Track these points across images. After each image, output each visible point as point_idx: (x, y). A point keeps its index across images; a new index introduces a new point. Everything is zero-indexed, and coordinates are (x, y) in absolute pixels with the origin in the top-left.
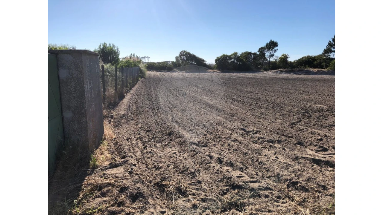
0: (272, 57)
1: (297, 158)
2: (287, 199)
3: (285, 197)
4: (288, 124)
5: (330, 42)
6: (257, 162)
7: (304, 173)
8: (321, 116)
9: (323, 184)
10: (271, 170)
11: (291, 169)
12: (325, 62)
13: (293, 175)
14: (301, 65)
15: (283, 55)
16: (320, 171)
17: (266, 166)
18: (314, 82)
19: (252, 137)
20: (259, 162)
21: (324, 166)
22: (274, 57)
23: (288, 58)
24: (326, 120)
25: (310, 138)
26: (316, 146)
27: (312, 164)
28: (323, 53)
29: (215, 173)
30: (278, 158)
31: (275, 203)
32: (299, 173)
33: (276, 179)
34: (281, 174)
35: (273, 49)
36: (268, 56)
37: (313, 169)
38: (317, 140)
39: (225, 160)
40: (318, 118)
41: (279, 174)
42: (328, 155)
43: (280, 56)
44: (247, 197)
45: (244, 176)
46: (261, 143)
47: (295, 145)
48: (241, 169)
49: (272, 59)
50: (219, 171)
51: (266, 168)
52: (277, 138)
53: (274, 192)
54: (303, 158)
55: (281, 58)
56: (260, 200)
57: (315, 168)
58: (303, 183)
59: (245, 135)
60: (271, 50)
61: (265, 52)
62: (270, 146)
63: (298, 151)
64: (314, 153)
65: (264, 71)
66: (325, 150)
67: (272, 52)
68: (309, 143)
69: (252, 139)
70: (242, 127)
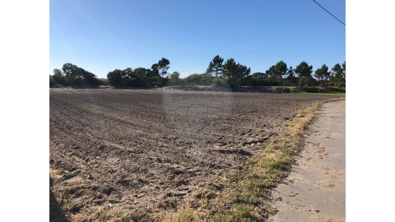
0: (165, 74)
1: (210, 151)
3: (210, 174)
5: (211, 62)
6: (186, 157)
7: (217, 159)
9: (229, 163)
10: (197, 160)
11: (208, 158)
13: (211, 161)
15: (175, 73)
16: (225, 157)
17: (193, 159)
19: (175, 143)
20: (187, 157)
21: (227, 154)
22: (167, 75)
23: (179, 75)
25: (214, 138)
26: (219, 143)
27: (220, 153)
29: (160, 168)
30: (198, 153)
31: (206, 177)
32: (214, 159)
33: (201, 165)
35: (165, 66)
36: (161, 73)
37: (221, 156)
38: (219, 139)
39: (163, 159)
41: (203, 162)
42: (227, 147)
43: (172, 74)
44: (188, 177)
45: (181, 167)
46: (183, 146)
48: (177, 163)
49: (165, 76)
50: (163, 166)
51: (193, 160)
53: (203, 172)
54: (214, 150)
55: (172, 75)
56: (197, 177)
58: (218, 164)
59: (169, 142)
60: (163, 67)
61: (158, 69)
62: (190, 147)
63: (209, 147)
64: (219, 147)
65: (158, 87)
66: (225, 144)
67: (164, 69)
68: (214, 141)
69: (175, 144)
70: (163, 136)
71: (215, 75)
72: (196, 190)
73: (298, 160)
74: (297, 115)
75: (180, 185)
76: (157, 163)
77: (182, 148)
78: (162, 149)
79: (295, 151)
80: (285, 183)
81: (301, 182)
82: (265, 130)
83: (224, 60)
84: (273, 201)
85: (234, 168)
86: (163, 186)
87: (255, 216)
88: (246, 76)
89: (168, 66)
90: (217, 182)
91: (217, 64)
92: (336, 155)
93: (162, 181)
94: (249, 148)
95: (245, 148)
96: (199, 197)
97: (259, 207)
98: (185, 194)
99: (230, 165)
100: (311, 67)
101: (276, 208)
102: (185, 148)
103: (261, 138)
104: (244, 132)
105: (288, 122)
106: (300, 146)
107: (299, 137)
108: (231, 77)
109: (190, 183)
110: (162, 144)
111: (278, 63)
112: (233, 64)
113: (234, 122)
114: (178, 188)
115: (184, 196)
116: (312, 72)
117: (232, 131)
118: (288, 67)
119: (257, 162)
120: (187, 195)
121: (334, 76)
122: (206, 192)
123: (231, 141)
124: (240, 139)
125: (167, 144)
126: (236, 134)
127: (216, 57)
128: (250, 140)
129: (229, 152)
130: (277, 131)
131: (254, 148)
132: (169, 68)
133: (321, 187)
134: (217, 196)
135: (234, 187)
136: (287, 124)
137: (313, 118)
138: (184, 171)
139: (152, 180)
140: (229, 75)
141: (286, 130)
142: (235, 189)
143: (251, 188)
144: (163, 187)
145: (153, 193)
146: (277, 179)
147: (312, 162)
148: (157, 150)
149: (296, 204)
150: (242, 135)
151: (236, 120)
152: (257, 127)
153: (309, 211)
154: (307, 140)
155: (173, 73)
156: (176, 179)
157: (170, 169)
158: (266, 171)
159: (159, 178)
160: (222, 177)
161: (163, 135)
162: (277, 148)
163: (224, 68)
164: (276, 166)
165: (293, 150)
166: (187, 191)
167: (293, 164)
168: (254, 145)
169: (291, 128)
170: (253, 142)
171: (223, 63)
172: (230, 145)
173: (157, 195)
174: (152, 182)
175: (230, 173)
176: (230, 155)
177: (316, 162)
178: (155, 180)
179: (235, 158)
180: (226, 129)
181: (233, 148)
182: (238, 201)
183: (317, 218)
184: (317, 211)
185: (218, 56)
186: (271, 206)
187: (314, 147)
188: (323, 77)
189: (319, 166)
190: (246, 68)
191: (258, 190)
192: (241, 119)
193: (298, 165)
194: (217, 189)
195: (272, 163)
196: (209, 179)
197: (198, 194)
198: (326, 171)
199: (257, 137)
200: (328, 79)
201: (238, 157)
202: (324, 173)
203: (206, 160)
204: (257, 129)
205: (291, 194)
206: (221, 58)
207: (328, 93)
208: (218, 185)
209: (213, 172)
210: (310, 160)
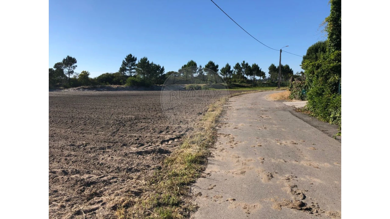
0: (72, 74)
1: (126, 155)
2: (129, 180)
3: (127, 179)
4: (110, 133)
5: (124, 61)
6: (98, 165)
7: (134, 162)
8: (132, 124)
9: (147, 164)
10: (112, 166)
11: (125, 162)
12: (122, 79)
13: (128, 165)
14: (102, 82)
15: (83, 72)
16: (143, 158)
17: (107, 165)
18: (117, 97)
19: (85, 149)
20: (100, 164)
21: (145, 154)
22: (74, 74)
23: (88, 75)
24: (136, 126)
25: (130, 140)
26: (136, 144)
27: (137, 155)
28: (119, 71)
29: (66, 181)
30: (113, 158)
31: (123, 184)
32: (131, 163)
33: (117, 171)
34: (120, 166)
35: (71, 65)
36: (67, 73)
37: (138, 158)
38: (136, 140)
39: (70, 170)
40: (130, 125)
41: (118, 167)
42: (145, 148)
43: (80, 73)
44: (102, 187)
45: (93, 176)
46: (94, 152)
47: (121, 146)
48: (88, 173)
49: (72, 76)
50: (70, 179)
51: (108, 166)
52: (106, 145)
53: (119, 179)
54: (131, 153)
55: (81, 75)
56: (112, 185)
57: (140, 157)
58: (136, 168)
59: (77, 149)
60: (69, 66)
61: (63, 68)
62: (104, 152)
63: (125, 150)
64: (136, 148)
65: (64, 89)
66: (143, 145)
67: (70, 68)
68: (131, 143)
69: (85, 151)
70: (70, 144)
71: (129, 74)
72: (111, 200)
73: (213, 152)
74: (209, 110)
75: (92, 198)
76: (63, 176)
77: (94, 154)
78: (68, 158)
79: (210, 143)
80: (203, 177)
81: (217, 173)
82: (181, 126)
83: (137, 59)
84: (193, 197)
85: (153, 169)
86: (69, 203)
87: (177, 217)
88: (160, 75)
89: (75, 65)
90: (134, 187)
91: (130, 63)
92: (243, 143)
93: (68, 198)
94: (167, 146)
95: (163, 146)
96: (114, 208)
97: (180, 207)
98: (97, 208)
99: (149, 166)
100: (217, 66)
101: (197, 204)
102: (98, 154)
103: (178, 134)
104: (161, 130)
105: (201, 117)
106: (214, 138)
107: (212, 130)
108: (146, 76)
109: (104, 193)
110: (69, 152)
111: (189, 62)
112: (146, 63)
113: (152, 120)
114: (89, 202)
115: (97, 211)
116: (218, 70)
117: (149, 130)
118: (198, 66)
119: (175, 159)
120: (100, 209)
121: (236, 73)
122: (124, 201)
123: (148, 140)
124: (158, 138)
125: (75, 152)
126: (154, 133)
127: (129, 55)
128: (168, 137)
129: (147, 152)
130: (192, 126)
131: (172, 145)
132: (76, 67)
133: (234, 175)
134: (135, 203)
135: (154, 189)
136: (201, 119)
137: (222, 111)
138: (96, 181)
139: (55, 199)
140: (144, 74)
141: (200, 125)
142: (154, 192)
143: (171, 188)
144: (69, 205)
145: (57, 214)
146: (195, 173)
147: (225, 153)
148: (63, 160)
149: (214, 197)
150: (160, 133)
151: (153, 119)
152: (174, 124)
153: (227, 201)
154: (219, 132)
155: (82, 73)
156: (87, 192)
157: (78, 181)
158: (185, 167)
159: (64, 195)
160: (140, 181)
161: (70, 142)
162: (193, 143)
163: (138, 66)
164: (194, 161)
165: (207, 143)
166: (101, 204)
167: (209, 157)
168: (172, 142)
169: (204, 122)
170: (171, 139)
171: (137, 62)
172: (148, 145)
173: (63, 215)
174: (56, 201)
175: (149, 175)
176: (149, 155)
177: (228, 152)
178: (60, 197)
179: (153, 158)
180: (143, 129)
181: (151, 148)
182: (159, 205)
183: (234, 206)
184: (234, 199)
185: (131, 55)
186: (192, 203)
187: (225, 138)
188: (227, 75)
189: (231, 156)
190: (160, 67)
191: (179, 188)
192: (158, 117)
193: (214, 157)
194: (136, 195)
195: (190, 158)
196: (126, 185)
197: (114, 205)
198: (237, 159)
199: (174, 133)
200: (231, 77)
201: (156, 156)
202: (236, 161)
203: (122, 164)
204: (174, 126)
205: (210, 188)
206: (134, 57)
207: (232, 89)
208: (136, 190)
209: (130, 177)
210: (223, 151)
